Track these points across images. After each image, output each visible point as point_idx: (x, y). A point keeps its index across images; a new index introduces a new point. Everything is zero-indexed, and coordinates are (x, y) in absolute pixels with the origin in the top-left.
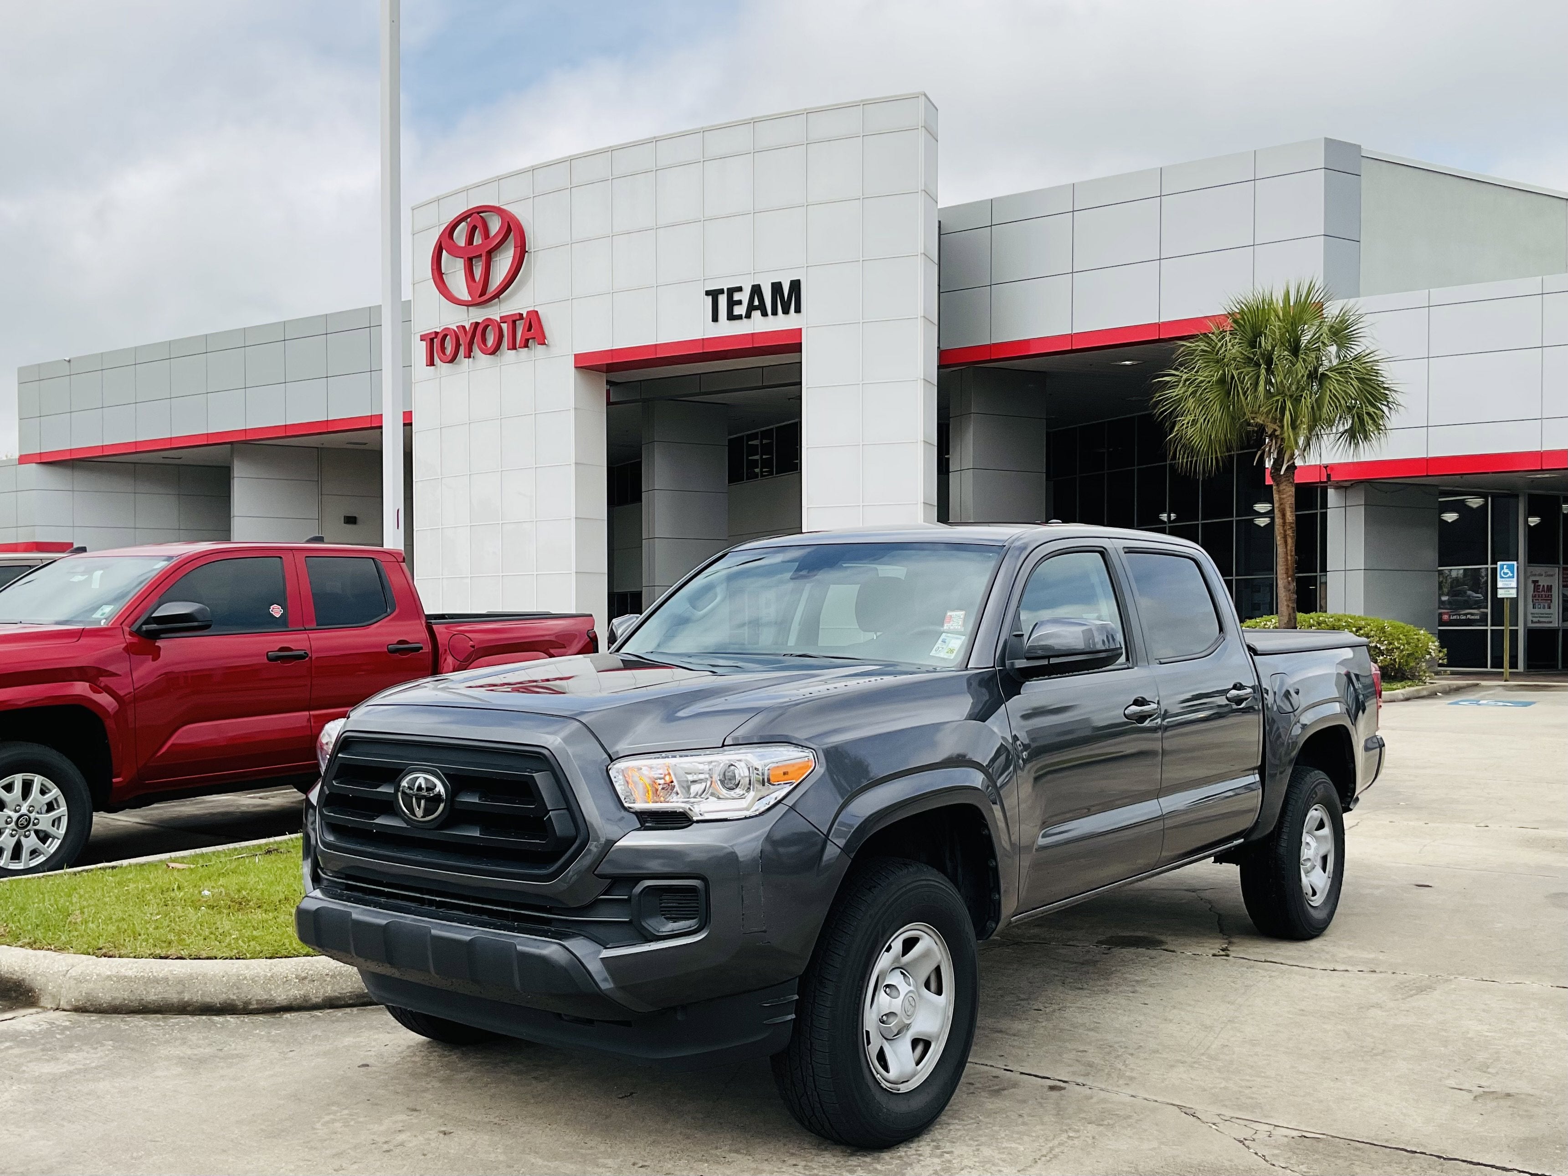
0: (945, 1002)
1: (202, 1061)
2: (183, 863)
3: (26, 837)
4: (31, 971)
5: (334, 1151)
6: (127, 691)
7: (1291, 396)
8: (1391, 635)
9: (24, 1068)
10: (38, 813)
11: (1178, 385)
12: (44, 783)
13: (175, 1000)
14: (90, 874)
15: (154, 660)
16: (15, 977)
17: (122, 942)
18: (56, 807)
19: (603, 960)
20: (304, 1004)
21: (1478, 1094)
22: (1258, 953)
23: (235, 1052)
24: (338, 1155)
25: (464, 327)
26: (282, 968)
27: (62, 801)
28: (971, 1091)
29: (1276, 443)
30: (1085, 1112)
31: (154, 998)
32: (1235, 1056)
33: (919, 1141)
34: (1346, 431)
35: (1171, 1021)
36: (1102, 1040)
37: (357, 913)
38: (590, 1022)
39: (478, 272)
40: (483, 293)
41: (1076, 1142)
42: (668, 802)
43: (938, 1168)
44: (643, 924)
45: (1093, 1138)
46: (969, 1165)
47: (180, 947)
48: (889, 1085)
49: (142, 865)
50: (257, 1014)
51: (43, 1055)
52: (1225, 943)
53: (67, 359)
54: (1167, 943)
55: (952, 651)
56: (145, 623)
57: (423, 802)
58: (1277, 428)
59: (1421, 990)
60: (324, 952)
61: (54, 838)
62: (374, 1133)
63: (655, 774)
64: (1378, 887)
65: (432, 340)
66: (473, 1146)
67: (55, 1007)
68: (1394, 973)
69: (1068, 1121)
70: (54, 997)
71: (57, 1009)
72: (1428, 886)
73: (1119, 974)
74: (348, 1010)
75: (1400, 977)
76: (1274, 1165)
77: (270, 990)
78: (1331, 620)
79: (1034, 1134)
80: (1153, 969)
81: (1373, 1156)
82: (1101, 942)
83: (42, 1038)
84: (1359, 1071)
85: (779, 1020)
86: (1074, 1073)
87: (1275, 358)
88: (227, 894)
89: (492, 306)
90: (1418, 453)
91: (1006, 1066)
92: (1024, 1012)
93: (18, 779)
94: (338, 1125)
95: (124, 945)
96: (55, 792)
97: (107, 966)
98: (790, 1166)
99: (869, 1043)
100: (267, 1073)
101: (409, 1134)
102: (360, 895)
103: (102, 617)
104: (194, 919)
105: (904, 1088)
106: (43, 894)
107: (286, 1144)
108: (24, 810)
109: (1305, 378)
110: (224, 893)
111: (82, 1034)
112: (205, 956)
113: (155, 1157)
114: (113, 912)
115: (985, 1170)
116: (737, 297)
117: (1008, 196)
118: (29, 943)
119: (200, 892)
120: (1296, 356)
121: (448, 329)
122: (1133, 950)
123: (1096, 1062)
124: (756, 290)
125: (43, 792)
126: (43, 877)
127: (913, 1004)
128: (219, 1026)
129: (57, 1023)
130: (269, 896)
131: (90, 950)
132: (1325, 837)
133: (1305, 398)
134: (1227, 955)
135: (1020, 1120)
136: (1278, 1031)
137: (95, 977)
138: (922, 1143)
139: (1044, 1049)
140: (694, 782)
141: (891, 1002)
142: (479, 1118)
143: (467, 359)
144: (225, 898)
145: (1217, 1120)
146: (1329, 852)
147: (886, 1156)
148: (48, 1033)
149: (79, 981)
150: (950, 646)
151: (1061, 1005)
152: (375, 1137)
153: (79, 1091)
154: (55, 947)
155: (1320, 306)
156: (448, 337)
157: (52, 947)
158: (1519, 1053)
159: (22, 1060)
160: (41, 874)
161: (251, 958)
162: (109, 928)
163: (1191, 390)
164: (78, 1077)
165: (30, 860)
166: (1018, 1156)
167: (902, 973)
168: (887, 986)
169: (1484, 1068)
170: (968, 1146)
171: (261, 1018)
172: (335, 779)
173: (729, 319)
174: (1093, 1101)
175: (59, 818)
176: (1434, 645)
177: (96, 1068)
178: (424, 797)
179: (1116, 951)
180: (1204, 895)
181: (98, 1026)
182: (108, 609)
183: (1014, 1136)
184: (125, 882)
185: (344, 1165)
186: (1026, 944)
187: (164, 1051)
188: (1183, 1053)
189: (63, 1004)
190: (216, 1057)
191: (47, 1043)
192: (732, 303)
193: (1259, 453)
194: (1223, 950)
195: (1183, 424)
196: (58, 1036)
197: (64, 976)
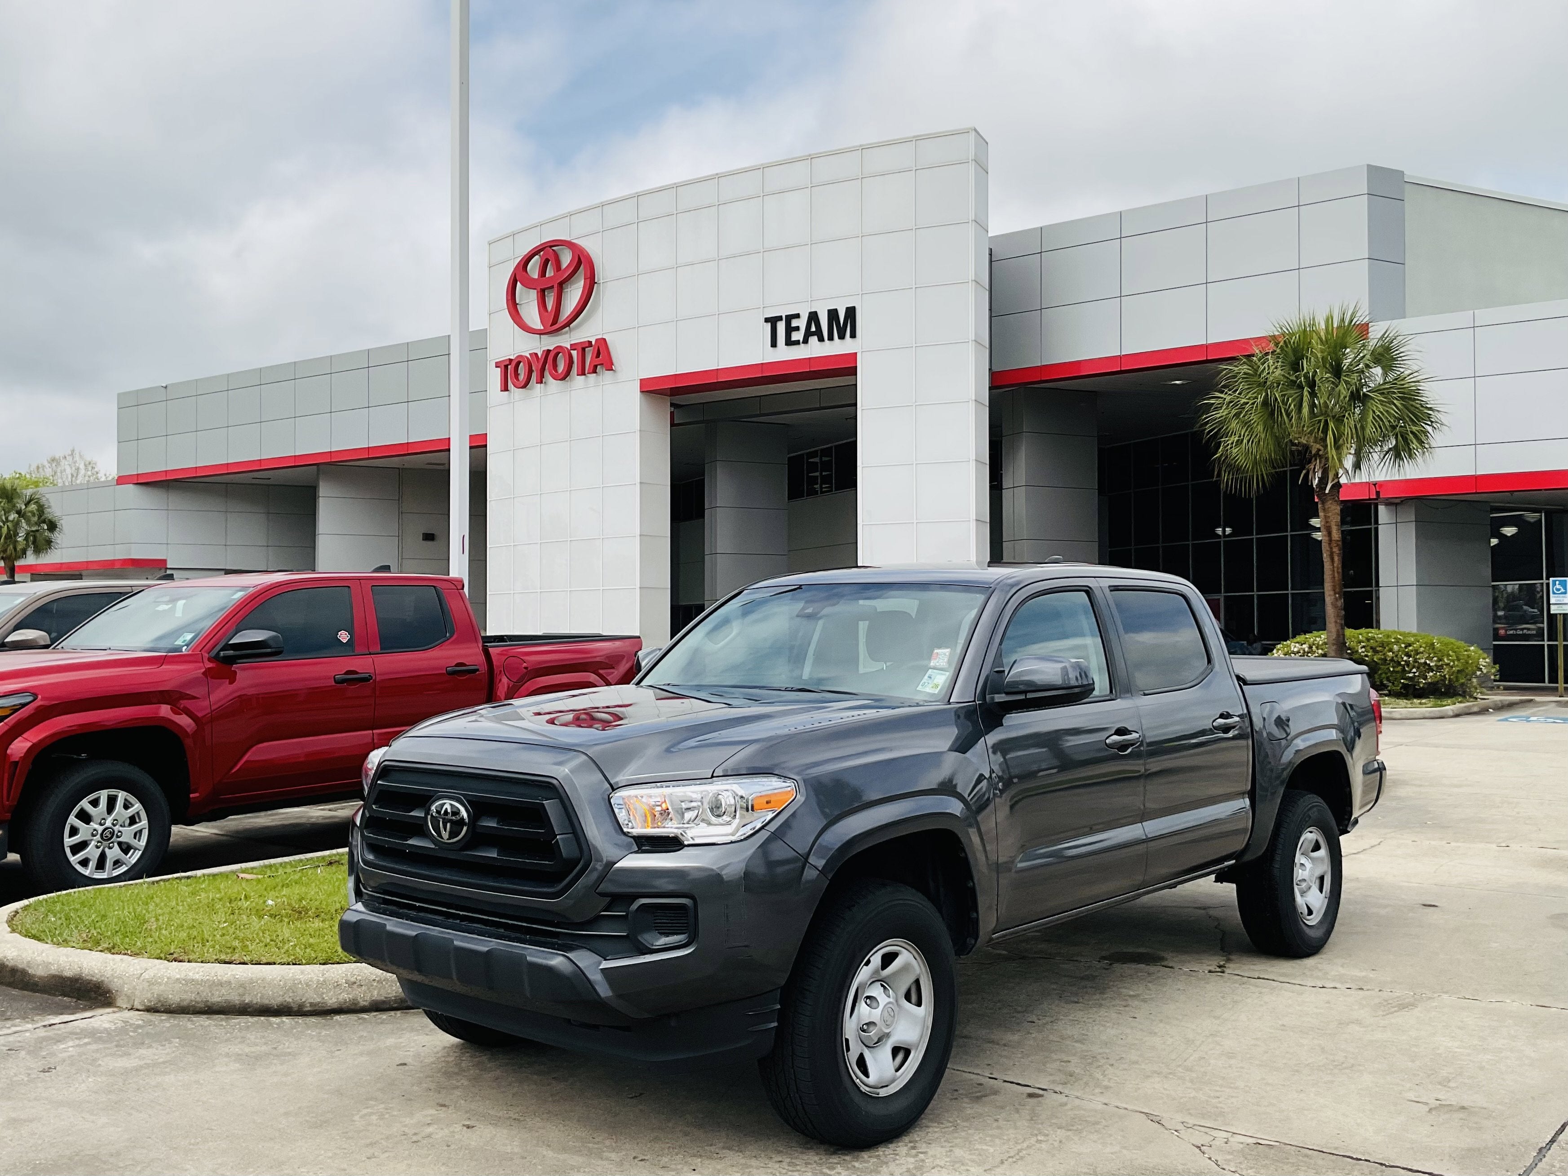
0: (924, 1012)
1: (258, 1058)
2: (252, 873)
3: (110, 848)
4: (109, 974)
5: (368, 1141)
6: (204, 713)
7: (1334, 417)
8: (1440, 651)
9: (100, 1062)
10: (121, 826)
11: (1221, 407)
12: (128, 798)
13: (237, 1002)
14: (167, 883)
15: (231, 683)
16: (95, 979)
17: (191, 947)
18: (138, 821)
19: (603, 970)
20: (353, 1007)
21: (1434, 1106)
22: (1254, 970)
23: (289, 1050)
24: (371, 1145)
25: (536, 354)
26: (334, 973)
27: (143, 814)
28: (955, 1097)
29: (1320, 462)
30: (1057, 1117)
31: (219, 999)
32: (1210, 1068)
33: (898, 1142)
34: (1390, 449)
35: (1155, 1033)
36: (1087, 1051)
37: (390, 926)
38: (596, 1027)
39: (550, 303)
40: (555, 322)
41: (1043, 1146)
42: (664, 827)
43: (911, 1167)
44: (640, 938)
45: (1060, 1142)
46: (940, 1164)
47: (244, 953)
48: (868, 1089)
49: (214, 875)
50: (311, 1015)
51: (117, 1051)
52: (1223, 960)
53: (164, 385)
54: (1167, 960)
55: (937, 686)
56: (222, 650)
57: (448, 825)
58: (1321, 448)
59: (1403, 1007)
60: (363, 960)
61: (136, 849)
62: (405, 1126)
63: (652, 801)
64: (1386, 906)
65: (506, 367)
66: (492, 1139)
67: (130, 1007)
68: (1380, 991)
69: (1040, 1126)
70: (128, 997)
71: (132, 1009)
72: (1434, 906)
73: (1114, 989)
74: (392, 1013)
75: (1385, 995)
76: (1224, 1169)
77: (323, 993)
78: (1380, 636)
79: (1005, 1138)
80: (1149, 984)
81: (1320, 1162)
82: (1104, 958)
83: (117, 1035)
84: (1326, 1083)
85: (763, 1027)
86: (1054, 1082)
87: (1317, 382)
88: (289, 904)
89: (561, 334)
90: (1467, 470)
91: (991, 1074)
92: (1018, 1024)
93: (103, 795)
94: (374, 1117)
95: (193, 951)
96: (137, 806)
97: (177, 970)
98: (776, 1162)
99: (848, 1049)
100: (315, 1070)
101: (436, 1126)
102: (394, 908)
103: (183, 644)
104: (257, 927)
105: (883, 1093)
106: (122, 902)
107: (326, 1134)
108: (108, 823)
109: (1347, 399)
110: (286, 903)
111: (153, 1032)
112: (265, 961)
113: (210, 1144)
114: (185, 920)
115: (954, 1169)
116: (795, 323)
117: (1056, 224)
118: (107, 948)
119: (265, 902)
120: (1339, 378)
121: (521, 356)
122: (1134, 966)
123: (1076, 1071)
124: (813, 317)
125: (126, 806)
126: (124, 886)
127: (892, 1014)
128: (275, 1026)
129: (130, 1021)
130: (327, 905)
131: (162, 955)
132: (1321, 859)
133: (1347, 418)
134: (1223, 972)
135: (995, 1124)
136: (1255, 1045)
137: (166, 980)
138: (900, 1144)
139: (1030, 1059)
140: (688, 809)
141: (870, 1012)
142: (501, 1114)
143: (539, 385)
144: (287, 907)
145: (1180, 1127)
146: (1325, 873)
147: (865, 1155)
148: (122, 1031)
149: (151, 983)
150: (935, 682)
151: (1055, 1018)
152: (406, 1130)
153: (147, 1083)
154: (132, 952)
155: (1364, 329)
156: (522, 364)
157: (129, 952)
158: (1482, 1068)
159: (98, 1055)
160: (122, 884)
161: (306, 964)
162: (181, 934)
163: (1234, 412)
164: (147, 1071)
165: (114, 869)
166: (987, 1157)
167: (882, 985)
168: (868, 997)
169: (1444, 1083)
170: (942, 1147)
171: (313, 1020)
172: (374, 804)
173: (787, 344)
174: (1066, 1108)
175: (141, 831)
176: (1485, 662)
177: (164, 1063)
178: (451, 821)
179: (1117, 967)
180: (1212, 912)
181: (168, 1025)
182: (189, 637)
183: (987, 1139)
184: (198, 891)
185: (376, 1154)
186: (1032, 958)
187: (224, 1049)
188: (1160, 1065)
189: (137, 1005)
190: (271, 1054)
191: (121, 1040)
192: (790, 330)
193: (1304, 472)
194: (1220, 967)
195: (1228, 445)
196: (131, 1034)
197: (138, 978)
